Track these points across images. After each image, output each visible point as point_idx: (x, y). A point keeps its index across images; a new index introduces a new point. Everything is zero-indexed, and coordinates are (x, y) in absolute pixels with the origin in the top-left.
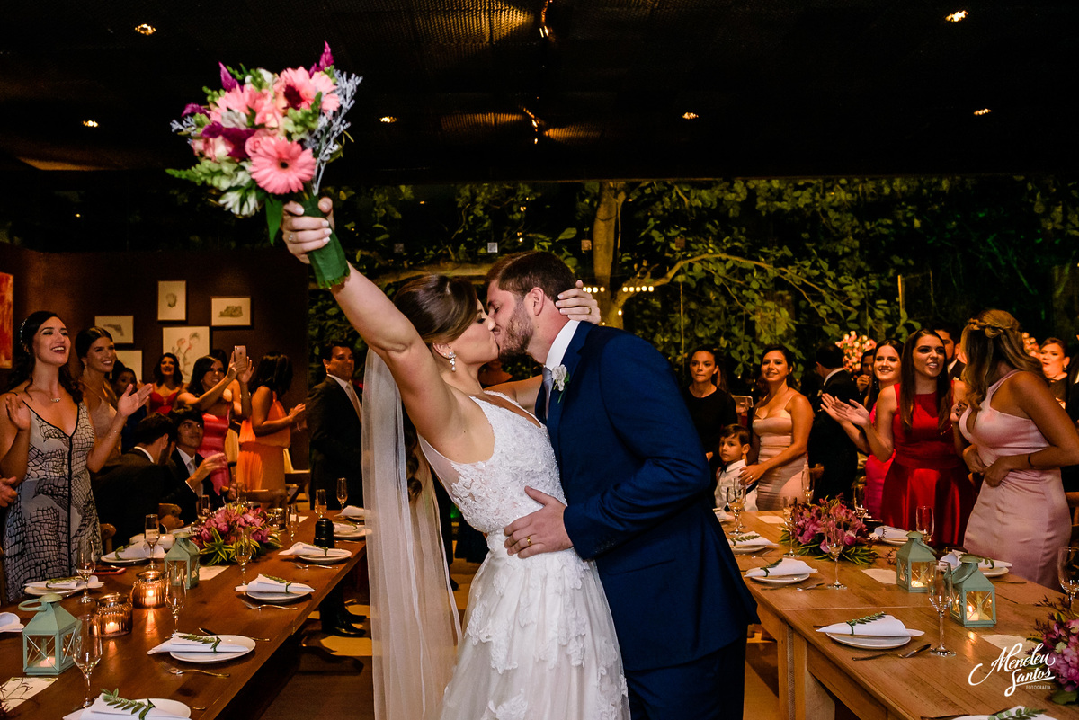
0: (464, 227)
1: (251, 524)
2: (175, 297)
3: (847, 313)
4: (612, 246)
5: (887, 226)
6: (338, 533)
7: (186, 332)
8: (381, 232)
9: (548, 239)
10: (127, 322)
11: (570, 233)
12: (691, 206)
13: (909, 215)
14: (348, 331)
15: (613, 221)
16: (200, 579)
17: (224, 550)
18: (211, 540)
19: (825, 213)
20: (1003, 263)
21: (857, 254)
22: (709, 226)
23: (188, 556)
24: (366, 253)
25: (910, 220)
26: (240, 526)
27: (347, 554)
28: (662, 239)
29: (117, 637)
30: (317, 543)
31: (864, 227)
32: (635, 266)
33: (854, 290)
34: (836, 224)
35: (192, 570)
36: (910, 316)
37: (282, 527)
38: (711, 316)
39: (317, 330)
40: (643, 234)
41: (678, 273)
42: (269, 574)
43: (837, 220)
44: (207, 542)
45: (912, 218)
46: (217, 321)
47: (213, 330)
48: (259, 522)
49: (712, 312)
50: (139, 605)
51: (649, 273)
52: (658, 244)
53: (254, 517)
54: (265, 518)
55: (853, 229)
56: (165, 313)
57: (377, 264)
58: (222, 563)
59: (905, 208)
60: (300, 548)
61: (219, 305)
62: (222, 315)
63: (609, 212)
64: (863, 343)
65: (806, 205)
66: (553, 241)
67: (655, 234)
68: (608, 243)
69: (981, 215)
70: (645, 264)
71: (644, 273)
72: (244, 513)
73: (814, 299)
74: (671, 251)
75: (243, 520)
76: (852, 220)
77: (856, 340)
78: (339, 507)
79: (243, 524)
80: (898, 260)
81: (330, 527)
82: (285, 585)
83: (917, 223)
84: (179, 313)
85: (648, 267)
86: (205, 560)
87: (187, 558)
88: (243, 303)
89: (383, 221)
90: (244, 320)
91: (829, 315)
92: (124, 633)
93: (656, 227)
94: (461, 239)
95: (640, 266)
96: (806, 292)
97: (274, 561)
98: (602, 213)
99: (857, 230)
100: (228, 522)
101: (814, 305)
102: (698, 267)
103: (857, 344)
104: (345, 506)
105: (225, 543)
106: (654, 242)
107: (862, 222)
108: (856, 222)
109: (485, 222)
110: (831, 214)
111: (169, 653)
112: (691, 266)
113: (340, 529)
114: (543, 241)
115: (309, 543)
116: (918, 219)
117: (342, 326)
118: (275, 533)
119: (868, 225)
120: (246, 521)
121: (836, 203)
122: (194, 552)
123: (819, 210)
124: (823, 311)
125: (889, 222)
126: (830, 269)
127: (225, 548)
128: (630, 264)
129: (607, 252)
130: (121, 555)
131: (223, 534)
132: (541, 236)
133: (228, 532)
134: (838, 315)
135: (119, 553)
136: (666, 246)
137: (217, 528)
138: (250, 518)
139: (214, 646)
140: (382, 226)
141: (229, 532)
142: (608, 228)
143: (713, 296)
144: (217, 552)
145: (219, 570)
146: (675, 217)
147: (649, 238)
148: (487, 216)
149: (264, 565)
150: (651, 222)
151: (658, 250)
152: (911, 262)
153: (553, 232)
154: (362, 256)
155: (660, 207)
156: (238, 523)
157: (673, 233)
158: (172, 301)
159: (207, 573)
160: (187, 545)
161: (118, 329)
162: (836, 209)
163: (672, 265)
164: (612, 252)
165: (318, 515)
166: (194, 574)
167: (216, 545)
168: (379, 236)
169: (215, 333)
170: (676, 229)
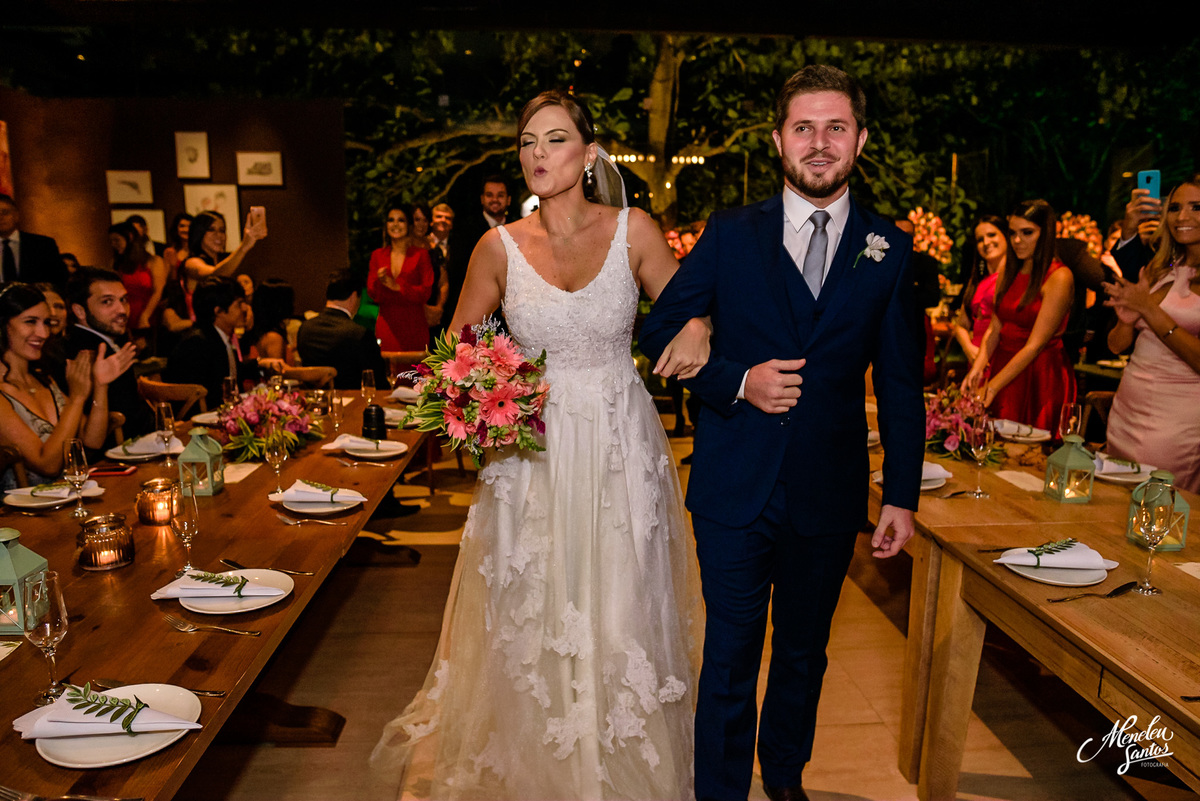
0: (511, 85)
1: (287, 413)
2: (195, 151)
3: (901, 191)
4: (668, 108)
5: (945, 102)
6: (389, 420)
7: (210, 191)
8: (422, 86)
9: (601, 100)
10: (143, 179)
11: (625, 94)
12: (747, 73)
13: (968, 91)
14: (388, 195)
15: (671, 84)
16: (227, 481)
17: (255, 444)
18: (239, 432)
19: (883, 86)
20: (1044, 147)
21: (911, 130)
22: (764, 95)
23: (208, 458)
24: (406, 110)
25: (967, 98)
26: (273, 415)
27: (401, 447)
28: (719, 106)
29: (115, 568)
30: (367, 434)
31: (920, 103)
32: (693, 132)
33: (912, 167)
34: (893, 98)
35: (214, 469)
36: (967, 196)
37: (325, 411)
38: (761, 190)
39: (355, 194)
40: (700, 98)
41: (734, 143)
42: (311, 478)
43: (894, 93)
44: (233, 435)
45: (970, 96)
46: (245, 179)
47: (241, 189)
48: (295, 409)
49: (761, 186)
50: (146, 519)
51: (707, 141)
52: (714, 110)
53: (291, 404)
54: (304, 404)
55: (910, 103)
56: (186, 170)
57: (418, 123)
58: (254, 460)
59: (964, 83)
60: (347, 441)
61: (246, 161)
62: (250, 172)
63: (667, 73)
64: (928, 220)
65: (865, 77)
66: (607, 102)
67: (713, 100)
68: (665, 106)
69: (1038, 94)
70: (703, 130)
71: (702, 141)
72: (278, 399)
73: (870, 175)
74: (728, 118)
75: (276, 409)
76: (910, 94)
77: (921, 217)
78: (388, 387)
79: (277, 413)
80: (950, 139)
81: (381, 413)
82: (329, 493)
83: (974, 100)
84: (202, 169)
85: (707, 133)
86: (232, 457)
87: (206, 459)
88: (273, 159)
89: (424, 74)
90: (275, 178)
91: (882, 192)
92: (123, 564)
93: (714, 92)
94: (508, 97)
95: (698, 132)
96: (863, 166)
97: (316, 456)
98: (659, 73)
99: (913, 106)
100: (258, 411)
101: (868, 180)
102: (753, 138)
103: (923, 222)
104: (396, 387)
105: (255, 436)
106: (710, 109)
107: (919, 98)
108: (913, 97)
109: (532, 80)
110: (890, 87)
111: (177, 599)
112: (746, 135)
113: (392, 414)
114: (597, 101)
115: (357, 435)
116: (977, 95)
117: (382, 189)
118: (316, 421)
119: (925, 101)
120: (280, 410)
121: (895, 76)
122: (216, 452)
123: (877, 82)
124: (877, 188)
125: (947, 98)
126: (891, 144)
127: (257, 442)
128: (687, 130)
129: (663, 116)
130: (130, 450)
131: (252, 426)
132: (595, 97)
133: (259, 423)
134: (891, 192)
135: (126, 447)
136: (723, 114)
137: (245, 418)
138: (285, 405)
139: (239, 590)
140: (424, 79)
141: (258, 425)
142: (665, 90)
143: (764, 169)
144: (246, 446)
145: (250, 469)
146: (731, 83)
147: (706, 102)
148: (534, 76)
149: (304, 463)
150: (710, 86)
151: (714, 117)
152: (964, 141)
153: (607, 92)
154: (402, 113)
155: (715, 72)
156: (270, 412)
157: (731, 99)
158: (192, 155)
159: (236, 474)
160: (206, 443)
161: (134, 186)
162: (895, 82)
163: (730, 133)
164: (668, 115)
165: (366, 399)
166: (217, 478)
167: (245, 439)
168: (421, 90)
169: (244, 193)
170: (734, 95)
